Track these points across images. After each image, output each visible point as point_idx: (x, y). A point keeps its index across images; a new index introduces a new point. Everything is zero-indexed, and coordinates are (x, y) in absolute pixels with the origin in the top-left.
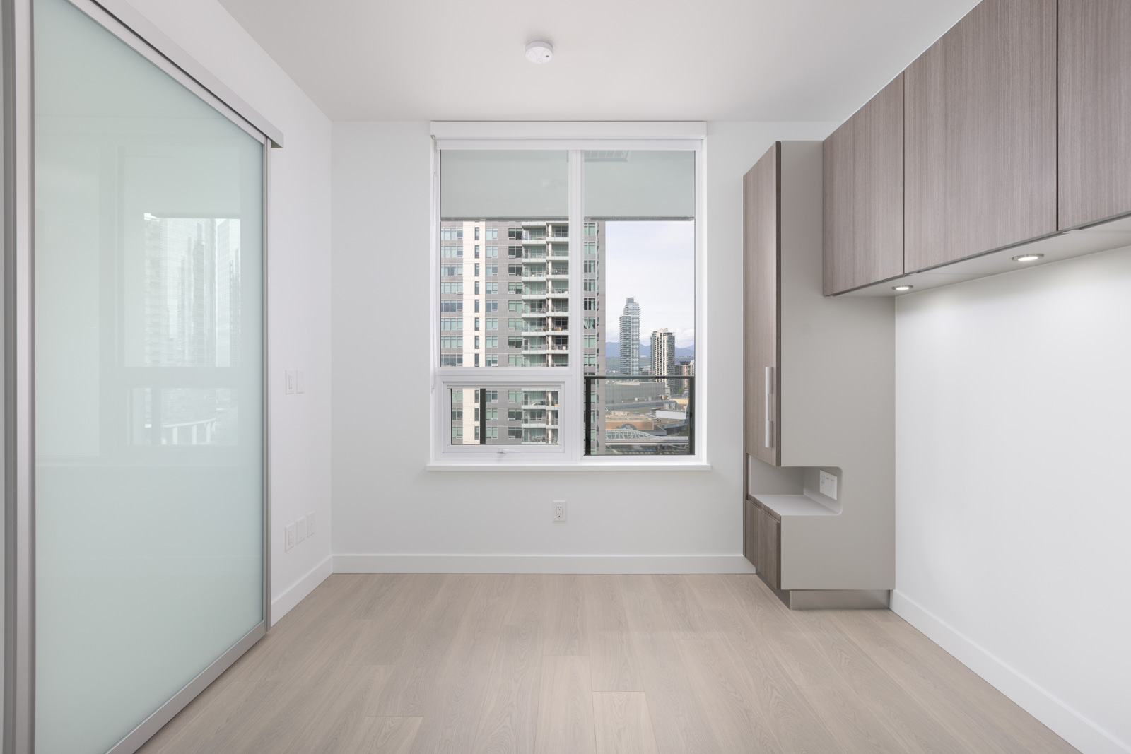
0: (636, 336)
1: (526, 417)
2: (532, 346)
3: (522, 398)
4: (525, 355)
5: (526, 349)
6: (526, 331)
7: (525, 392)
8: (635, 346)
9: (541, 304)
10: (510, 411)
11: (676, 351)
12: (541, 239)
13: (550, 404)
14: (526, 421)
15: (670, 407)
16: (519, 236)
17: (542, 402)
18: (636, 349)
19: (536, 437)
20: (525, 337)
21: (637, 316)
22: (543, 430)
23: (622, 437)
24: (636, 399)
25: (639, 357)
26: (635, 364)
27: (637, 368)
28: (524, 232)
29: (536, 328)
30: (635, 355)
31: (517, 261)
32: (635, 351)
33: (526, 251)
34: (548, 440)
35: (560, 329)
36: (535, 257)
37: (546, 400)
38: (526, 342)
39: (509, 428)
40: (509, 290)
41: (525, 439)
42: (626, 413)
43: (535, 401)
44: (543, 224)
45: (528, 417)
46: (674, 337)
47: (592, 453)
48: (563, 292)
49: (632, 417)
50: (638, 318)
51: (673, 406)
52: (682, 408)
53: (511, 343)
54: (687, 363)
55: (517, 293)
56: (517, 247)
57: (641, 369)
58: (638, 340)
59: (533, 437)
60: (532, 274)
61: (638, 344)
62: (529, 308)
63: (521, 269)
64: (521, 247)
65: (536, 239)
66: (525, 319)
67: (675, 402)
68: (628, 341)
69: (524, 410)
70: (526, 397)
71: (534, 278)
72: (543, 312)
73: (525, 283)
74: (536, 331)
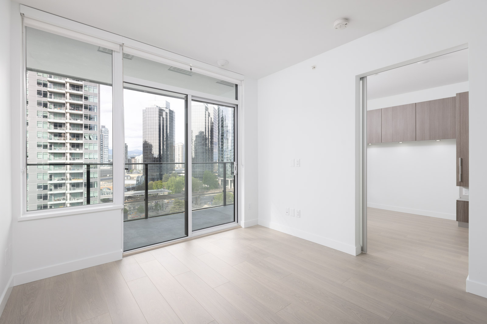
0: (107, 144)
1: (51, 188)
2: (55, 148)
3: (48, 177)
4: (49, 153)
5: (51, 149)
6: (51, 139)
7: (49, 173)
8: (106, 149)
9: (60, 125)
10: (38, 185)
11: (128, 152)
12: (61, 89)
13: (69, 180)
14: (51, 190)
15: (127, 178)
16: (45, 85)
17: (62, 178)
18: (107, 151)
19: (58, 198)
20: (50, 143)
21: (107, 134)
22: (64, 194)
23: (105, 194)
24: (108, 175)
25: (108, 155)
26: (106, 158)
27: (107, 160)
28: (49, 84)
29: (58, 138)
30: (106, 154)
31: (44, 100)
32: (106, 152)
33: (51, 95)
34: (67, 199)
35: (75, 139)
36: (57, 99)
37: (65, 178)
38: (51, 146)
39: (38, 195)
40: (37, 115)
41: (50, 200)
42: (104, 182)
43: (57, 178)
44: (62, 81)
45: (53, 187)
46: (127, 146)
47: (91, 204)
48: (76, 120)
49: (108, 184)
50: (108, 136)
51: (129, 178)
52: (134, 178)
53: (39, 146)
54: (134, 158)
55: (43, 117)
56: (44, 91)
57: (109, 161)
58: (107, 146)
59: (56, 199)
60: (55, 108)
61: (108, 148)
62: (52, 126)
63: (47, 104)
64: (47, 92)
65: (57, 89)
66: (49, 133)
67: (129, 176)
68: (102, 147)
69: (49, 184)
70: (51, 176)
71: (57, 110)
72: (63, 130)
73: (50, 112)
74: (58, 140)
